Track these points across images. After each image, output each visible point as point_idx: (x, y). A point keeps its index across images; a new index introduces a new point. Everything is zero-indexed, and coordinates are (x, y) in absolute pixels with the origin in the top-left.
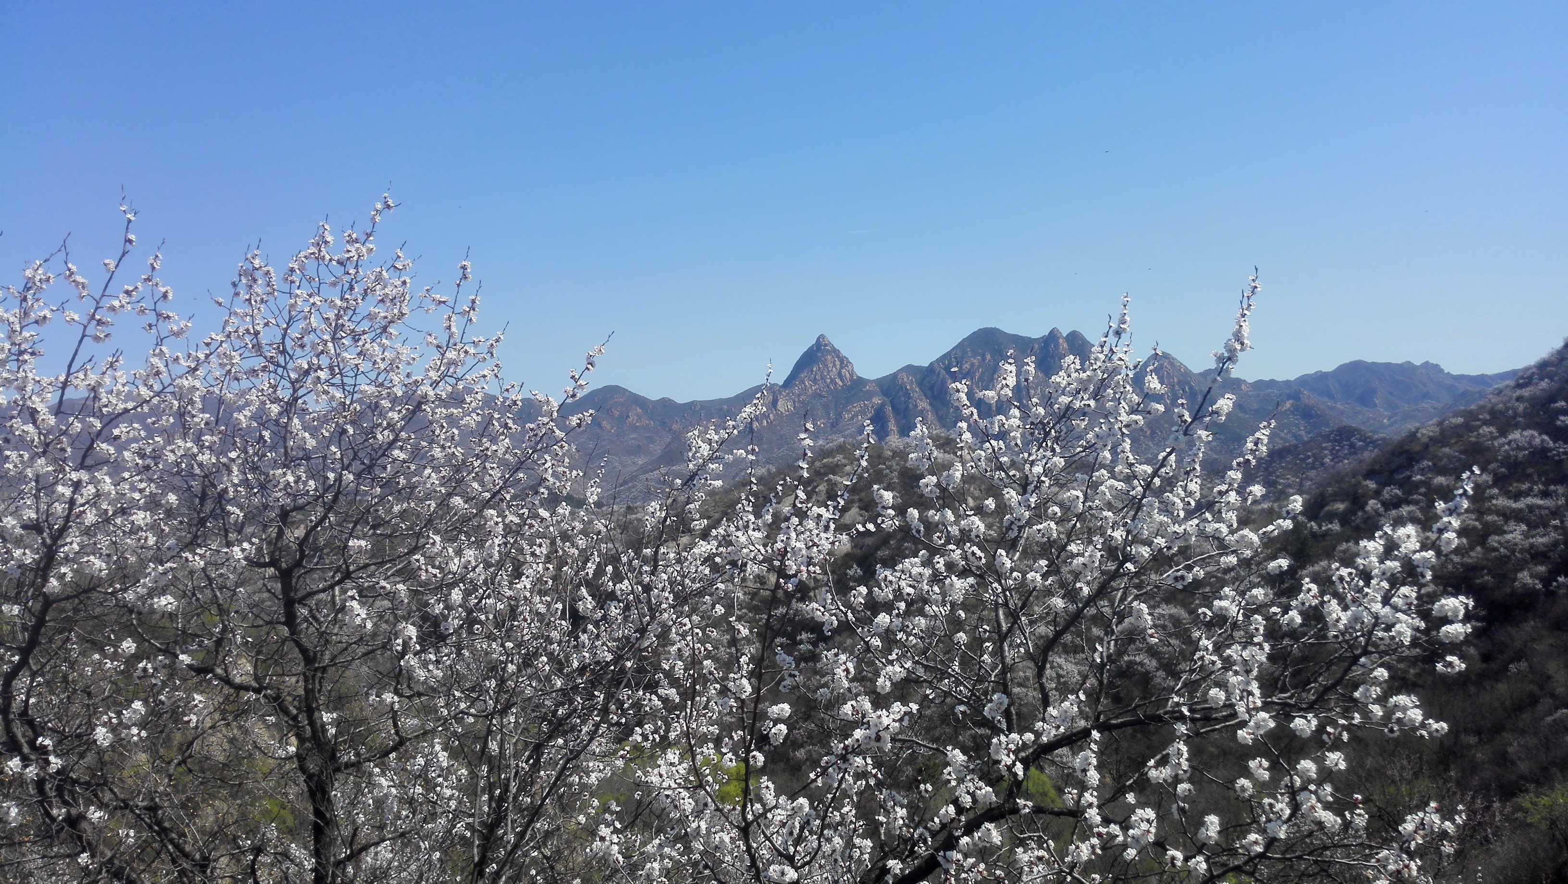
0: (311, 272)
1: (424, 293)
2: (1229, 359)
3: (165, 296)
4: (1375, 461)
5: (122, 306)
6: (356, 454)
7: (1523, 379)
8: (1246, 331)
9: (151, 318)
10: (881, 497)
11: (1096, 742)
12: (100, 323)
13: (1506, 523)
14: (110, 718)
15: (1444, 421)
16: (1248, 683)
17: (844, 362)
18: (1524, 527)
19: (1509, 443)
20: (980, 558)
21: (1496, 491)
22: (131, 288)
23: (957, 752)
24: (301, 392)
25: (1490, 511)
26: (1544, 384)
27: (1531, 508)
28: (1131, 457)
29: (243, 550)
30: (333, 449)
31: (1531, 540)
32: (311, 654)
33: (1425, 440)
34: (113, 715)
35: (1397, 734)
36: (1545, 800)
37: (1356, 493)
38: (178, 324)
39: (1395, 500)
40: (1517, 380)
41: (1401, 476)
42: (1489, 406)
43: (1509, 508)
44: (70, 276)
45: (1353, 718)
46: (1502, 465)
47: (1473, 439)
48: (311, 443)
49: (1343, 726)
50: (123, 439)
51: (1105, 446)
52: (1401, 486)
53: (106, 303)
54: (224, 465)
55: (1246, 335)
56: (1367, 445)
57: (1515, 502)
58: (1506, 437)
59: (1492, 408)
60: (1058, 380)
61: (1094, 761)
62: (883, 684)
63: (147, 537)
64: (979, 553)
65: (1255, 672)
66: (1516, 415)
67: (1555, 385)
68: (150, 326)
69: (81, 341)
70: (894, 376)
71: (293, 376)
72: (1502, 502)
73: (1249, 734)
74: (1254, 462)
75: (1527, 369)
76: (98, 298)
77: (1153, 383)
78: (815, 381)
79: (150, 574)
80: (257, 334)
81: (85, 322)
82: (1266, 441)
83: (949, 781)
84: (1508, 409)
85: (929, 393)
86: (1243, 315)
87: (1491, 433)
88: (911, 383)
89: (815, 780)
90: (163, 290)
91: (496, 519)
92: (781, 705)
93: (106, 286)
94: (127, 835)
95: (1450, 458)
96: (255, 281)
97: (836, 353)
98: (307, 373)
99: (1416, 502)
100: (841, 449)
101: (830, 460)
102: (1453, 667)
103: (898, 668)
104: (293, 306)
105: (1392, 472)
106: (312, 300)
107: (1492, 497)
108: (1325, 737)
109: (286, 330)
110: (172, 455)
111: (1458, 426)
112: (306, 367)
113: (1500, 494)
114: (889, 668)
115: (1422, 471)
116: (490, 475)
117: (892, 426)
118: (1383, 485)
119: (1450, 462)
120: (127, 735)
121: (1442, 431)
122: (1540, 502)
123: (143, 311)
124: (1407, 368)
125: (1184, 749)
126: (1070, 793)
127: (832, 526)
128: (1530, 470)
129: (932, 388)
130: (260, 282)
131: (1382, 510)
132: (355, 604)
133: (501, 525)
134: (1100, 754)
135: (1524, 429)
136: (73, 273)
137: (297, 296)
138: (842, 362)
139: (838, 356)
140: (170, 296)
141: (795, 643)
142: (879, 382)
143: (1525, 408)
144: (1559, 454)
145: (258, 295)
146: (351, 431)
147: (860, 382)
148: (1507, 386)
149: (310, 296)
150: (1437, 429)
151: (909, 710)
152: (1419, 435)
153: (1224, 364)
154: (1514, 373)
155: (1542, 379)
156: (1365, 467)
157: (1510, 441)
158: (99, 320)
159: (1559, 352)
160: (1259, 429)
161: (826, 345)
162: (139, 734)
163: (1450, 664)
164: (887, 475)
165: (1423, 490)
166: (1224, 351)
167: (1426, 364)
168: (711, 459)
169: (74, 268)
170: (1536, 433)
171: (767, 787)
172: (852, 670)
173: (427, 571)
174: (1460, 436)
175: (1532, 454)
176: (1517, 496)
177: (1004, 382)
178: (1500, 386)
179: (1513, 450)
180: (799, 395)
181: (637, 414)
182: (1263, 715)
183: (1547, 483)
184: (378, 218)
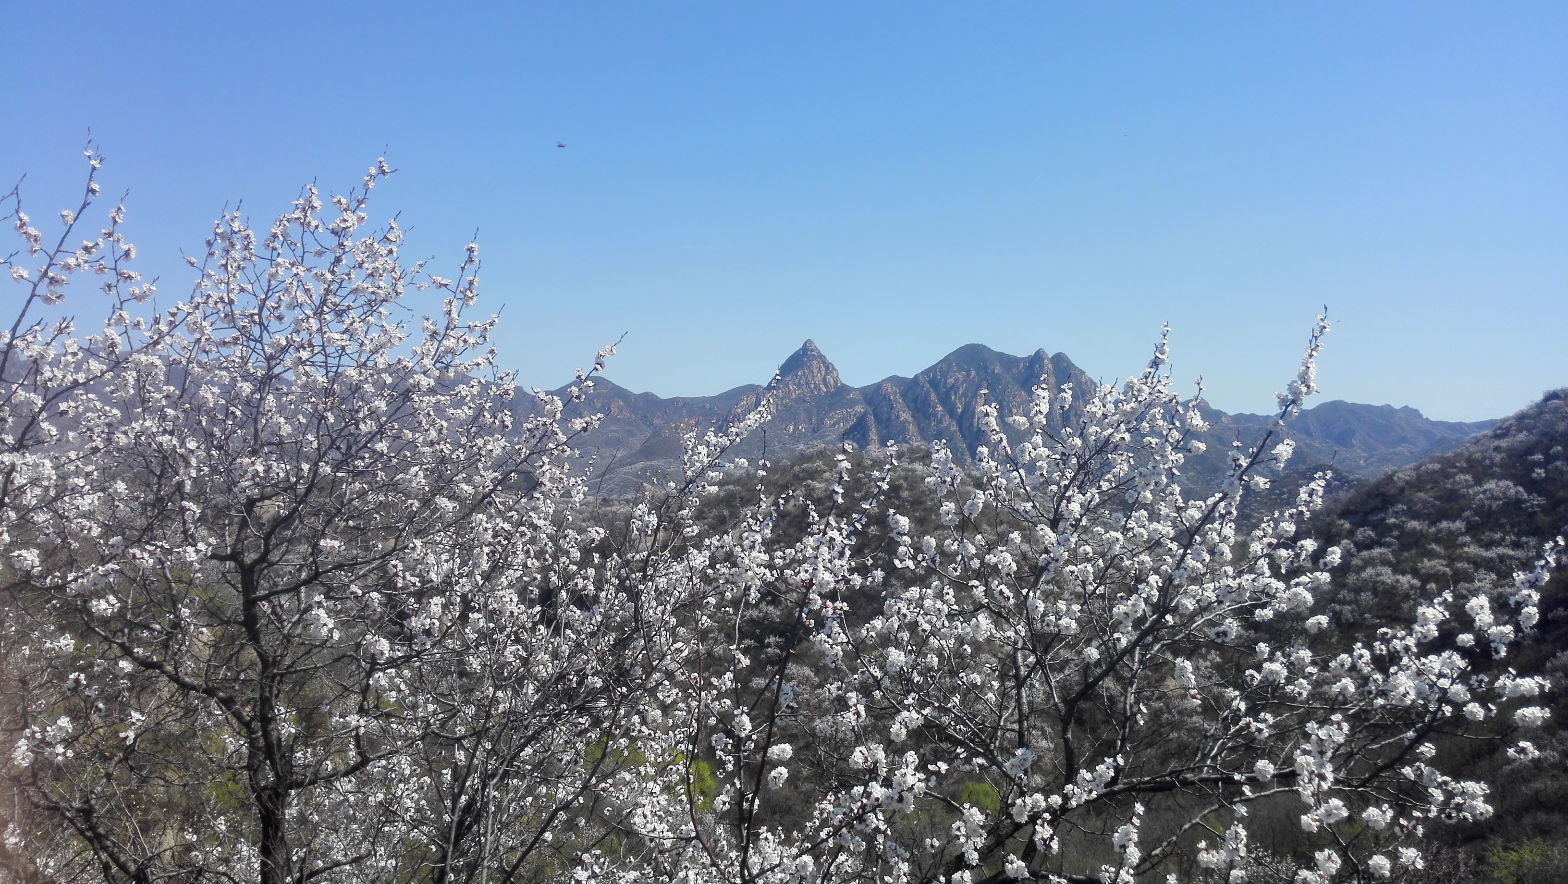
0: (295, 237)
1: (417, 268)
2: (1293, 402)
3: (127, 254)
4: (1350, 501)
5: (79, 265)
6: (333, 442)
7: (1501, 430)
8: (1313, 373)
9: (111, 278)
10: (897, 522)
11: (1138, 816)
12: (53, 281)
13: (1476, 571)
14: (34, 733)
15: (1421, 466)
16: (1321, 765)
17: (829, 368)
18: (1494, 577)
19: (1484, 492)
20: (1008, 598)
21: (1468, 539)
22: (90, 245)
23: (975, 810)
24: (277, 370)
25: (1460, 558)
26: (1522, 436)
27: (1502, 558)
28: (1180, 500)
29: (198, 551)
30: (310, 437)
31: (1500, 590)
32: (271, 659)
33: (1401, 484)
34: (37, 729)
35: (1453, 821)
36: (1514, 856)
37: (1330, 531)
38: (141, 288)
39: (1368, 542)
40: (1495, 431)
41: (1375, 518)
42: (1466, 454)
43: (1481, 556)
44: (21, 226)
45: (1429, 811)
46: (1476, 514)
47: (1449, 486)
48: (286, 430)
49: (1418, 819)
50: (71, 414)
51: (1147, 485)
52: (1374, 528)
53: (60, 260)
54: (182, 456)
55: (1313, 377)
56: (1343, 485)
57: (1487, 550)
58: (1481, 486)
59: (1470, 456)
60: (1094, 409)
61: (1135, 837)
62: (898, 731)
63: (91, 528)
64: (1007, 592)
65: (1329, 754)
66: (1493, 464)
67: (1533, 438)
68: (109, 286)
69: (29, 302)
70: (879, 386)
71: (269, 351)
72: (1473, 550)
73: (1315, 820)
74: (1307, 515)
75: (1504, 420)
76: (52, 253)
77: (1197, 420)
78: (799, 385)
79: (88, 574)
80: (231, 302)
81: (35, 280)
82: (1321, 493)
83: (958, 837)
84: (1485, 458)
85: (912, 406)
86: (1311, 356)
87: (1467, 481)
88: (895, 393)
89: (826, 840)
90: (126, 247)
91: (485, 525)
92: (782, 746)
93: (62, 241)
94: (46, 865)
95: (1424, 503)
96: (233, 245)
97: (822, 358)
98: (284, 350)
99: (1388, 545)
100: (821, 455)
101: (810, 465)
102: (1526, 754)
103: (915, 715)
104: (273, 276)
105: (1366, 514)
106: (294, 270)
107: (1464, 545)
108: (1397, 829)
109: (265, 300)
110: (123, 436)
111: (1434, 472)
112: (284, 343)
113: (1471, 542)
114: (905, 714)
115: (1396, 514)
116: (482, 476)
117: (873, 435)
118: (1357, 525)
119: (1425, 508)
120: (51, 753)
121: (1419, 477)
122: (1511, 552)
123: (101, 270)
124: (1387, 411)
125: (1243, 833)
126: (1107, 871)
127: (848, 553)
128: (1503, 521)
129: (915, 400)
130: (238, 247)
131: (1354, 550)
132: (322, 613)
133: (490, 531)
134: (1141, 830)
135: (1499, 479)
136: (24, 224)
137: (279, 265)
138: (827, 368)
139: (824, 363)
140: (133, 255)
141: (763, 646)
142: (863, 390)
143: (1502, 459)
144: (1532, 506)
145: (235, 261)
146: (331, 419)
147: (843, 390)
148: (1485, 436)
149: (292, 265)
150: (1414, 474)
151: (937, 769)
152: (1395, 478)
153: (1287, 407)
154: (1492, 423)
155: (1520, 431)
156: (1340, 506)
157: (1485, 491)
158: (53, 278)
159: (1538, 406)
160: (1314, 479)
161: (812, 350)
162: (64, 754)
163: (1523, 750)
164: (865, 484)
165: (1396, 533)
166: (1287, 393)
167: (1406, 409)
168: (711, 466)
169: (26, 218)
170: (1510, 484)
171: (766, 839)
172: (863, 713)
173: (404, 578)
174: (1436, 482)
175: (1506, 504)
176: (1488, 545)
177: (1036, 408)
178: (1479, 434)
179: (1487, 499)
180: (782, 399)
181: (619, 407)
182: (1335, 802)
183: (1519, 535)
184: (371, 185)
